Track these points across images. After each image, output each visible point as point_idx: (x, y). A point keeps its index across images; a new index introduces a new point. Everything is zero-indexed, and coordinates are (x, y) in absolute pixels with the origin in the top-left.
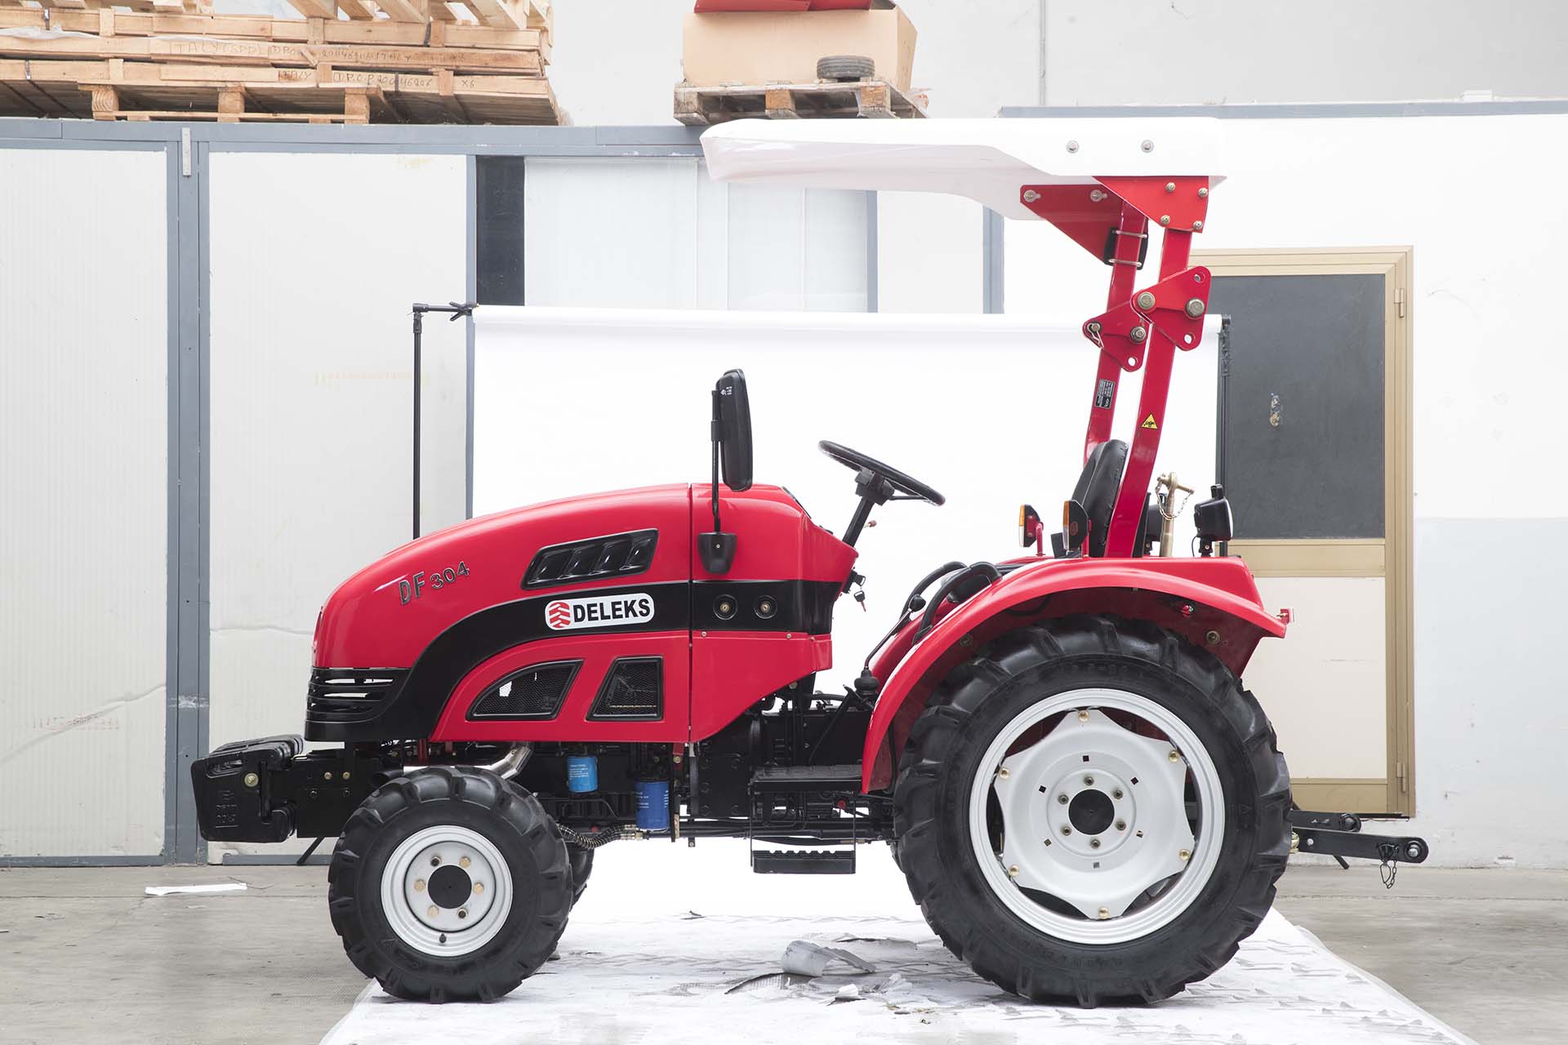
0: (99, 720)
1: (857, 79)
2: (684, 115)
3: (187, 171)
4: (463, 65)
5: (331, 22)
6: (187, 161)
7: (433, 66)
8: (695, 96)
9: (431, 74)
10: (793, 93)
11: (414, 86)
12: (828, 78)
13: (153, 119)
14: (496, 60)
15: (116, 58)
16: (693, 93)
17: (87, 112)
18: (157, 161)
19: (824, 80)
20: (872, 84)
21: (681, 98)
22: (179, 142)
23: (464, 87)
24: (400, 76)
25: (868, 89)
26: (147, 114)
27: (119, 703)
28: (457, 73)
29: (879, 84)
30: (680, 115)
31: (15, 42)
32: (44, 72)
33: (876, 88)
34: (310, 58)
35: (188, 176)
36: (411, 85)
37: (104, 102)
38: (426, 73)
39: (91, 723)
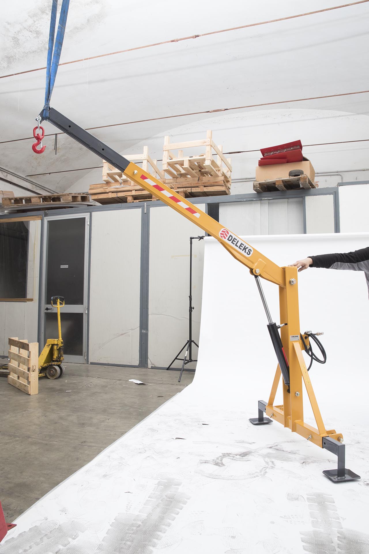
0: (126, 334)
1: (299, 175)
2: (256, 189)
3: (145, 212)
4: (206, 185)
5: (178, 178)
6: (145, 210)
7: (199, 185)
8: (258, 184)
9: (199, 187)
10: (282, 181)
11: (195, 190)
12: (291, 176)
13: (139, 201)
14: (213, 183)
15: (134, 190)
16: (257, 183)
17: (126, 202)
18: (139, 210)
19: (290, 177)
20: (303, 176)
21: (255, 185)
22: (144, 206)
23: (206, 190)
24: (192, 188)
25: (302, 178)
26: (138, 201)
27: (130, 331)
28: (205, 187)
29: (305, 176)
30: (254, 189)
31: (115, 189)
32: (120, 195)
33: (304, 177)
34: (173, 186)
35: (146, 213)
36: (194, 190)
37: (130, 199)
38: (198, 187)
39: (125, 335)
